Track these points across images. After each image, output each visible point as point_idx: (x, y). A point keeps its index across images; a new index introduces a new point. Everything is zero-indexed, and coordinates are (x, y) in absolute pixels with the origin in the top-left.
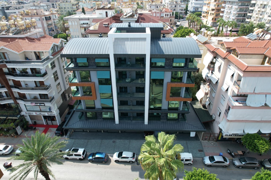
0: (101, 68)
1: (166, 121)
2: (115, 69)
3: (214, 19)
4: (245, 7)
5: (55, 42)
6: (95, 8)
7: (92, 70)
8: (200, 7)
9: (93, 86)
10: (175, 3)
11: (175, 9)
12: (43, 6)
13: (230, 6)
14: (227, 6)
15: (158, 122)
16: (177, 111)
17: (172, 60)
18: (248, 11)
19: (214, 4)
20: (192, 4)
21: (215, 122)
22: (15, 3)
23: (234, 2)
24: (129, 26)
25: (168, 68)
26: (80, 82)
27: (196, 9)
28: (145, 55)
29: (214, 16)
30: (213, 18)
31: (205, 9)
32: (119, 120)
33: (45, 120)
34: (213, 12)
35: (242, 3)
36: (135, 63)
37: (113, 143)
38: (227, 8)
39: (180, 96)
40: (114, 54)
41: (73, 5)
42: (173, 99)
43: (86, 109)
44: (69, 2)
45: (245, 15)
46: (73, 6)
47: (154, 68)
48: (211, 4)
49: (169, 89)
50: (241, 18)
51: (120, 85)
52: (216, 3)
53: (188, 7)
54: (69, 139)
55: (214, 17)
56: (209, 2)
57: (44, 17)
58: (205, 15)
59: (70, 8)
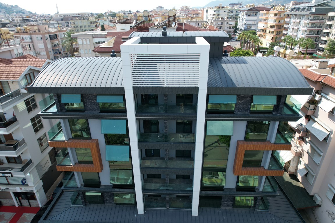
0: (109, 114)
1: (231, 208)
2: (136, 116)
3: (274, 39)
4: (319, 21)
5: (34, 66)
6: (116, 21)
7: (91, 118)
8: (253, 25)
9: (95, 147)
10: (221, 19)
11: (221, 27)
12: (53, 24)
13: (298, 21)
14: (293, 20)
15: (216, 209)
16: (252, 193)
17: (249, 99)
18: (323, 26)
19: (274, 20)
20: (243, 20)
21: (320, 209)
22: (19, 21)
23: (303, 15)
24: (163, 35)
25: (243, 115)
26: (69, 139)
27: (249, 27)
28: (196, 89)
29: (274, 34)
30: (272, 38)
31: (261, 26)
32: (145, 206)
33: (17, 198)
34: (273, 30)
35: (314, 17)
36: (175, 104)
38: (292, 24)
39: (260, 166)
40: (133, 87)
41: (91, 23)
42: (248, 172)
43: (84, 187)
44: (86, 19)
45: (319, 32)
46: (92, 25)
47: (214, 115)
48: (269, 19)
49: (242, 155)
50: (314, 36)
51: (145, 146)
52: (277, 18)
53: (237, 24)
55: (274, 36)
56: (266, 17)
57: (48, 36)
58: (262, 33)
59: (87, 26)
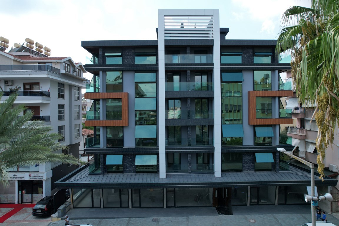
1: (253, 171)
7: (127, 70)
15: (239, 173)
17: (251, 54)
33: (20, 192)
37: (154, 222)
43: (107, 148)
49: (254, 102)
54: (60, 219)
